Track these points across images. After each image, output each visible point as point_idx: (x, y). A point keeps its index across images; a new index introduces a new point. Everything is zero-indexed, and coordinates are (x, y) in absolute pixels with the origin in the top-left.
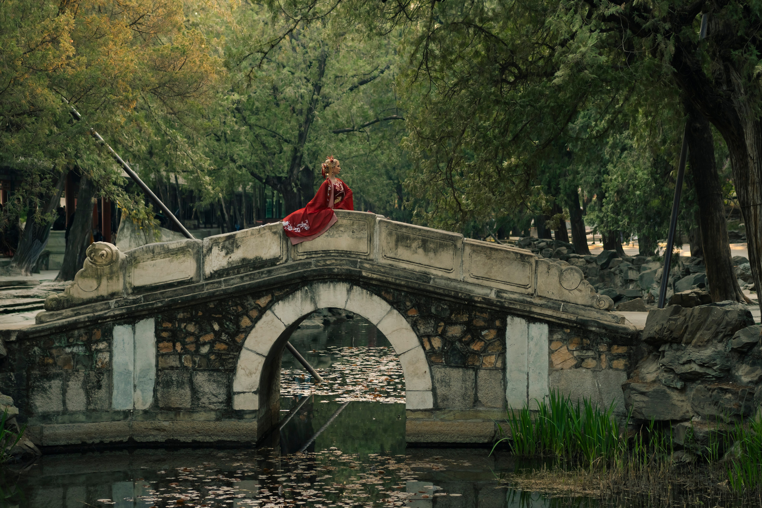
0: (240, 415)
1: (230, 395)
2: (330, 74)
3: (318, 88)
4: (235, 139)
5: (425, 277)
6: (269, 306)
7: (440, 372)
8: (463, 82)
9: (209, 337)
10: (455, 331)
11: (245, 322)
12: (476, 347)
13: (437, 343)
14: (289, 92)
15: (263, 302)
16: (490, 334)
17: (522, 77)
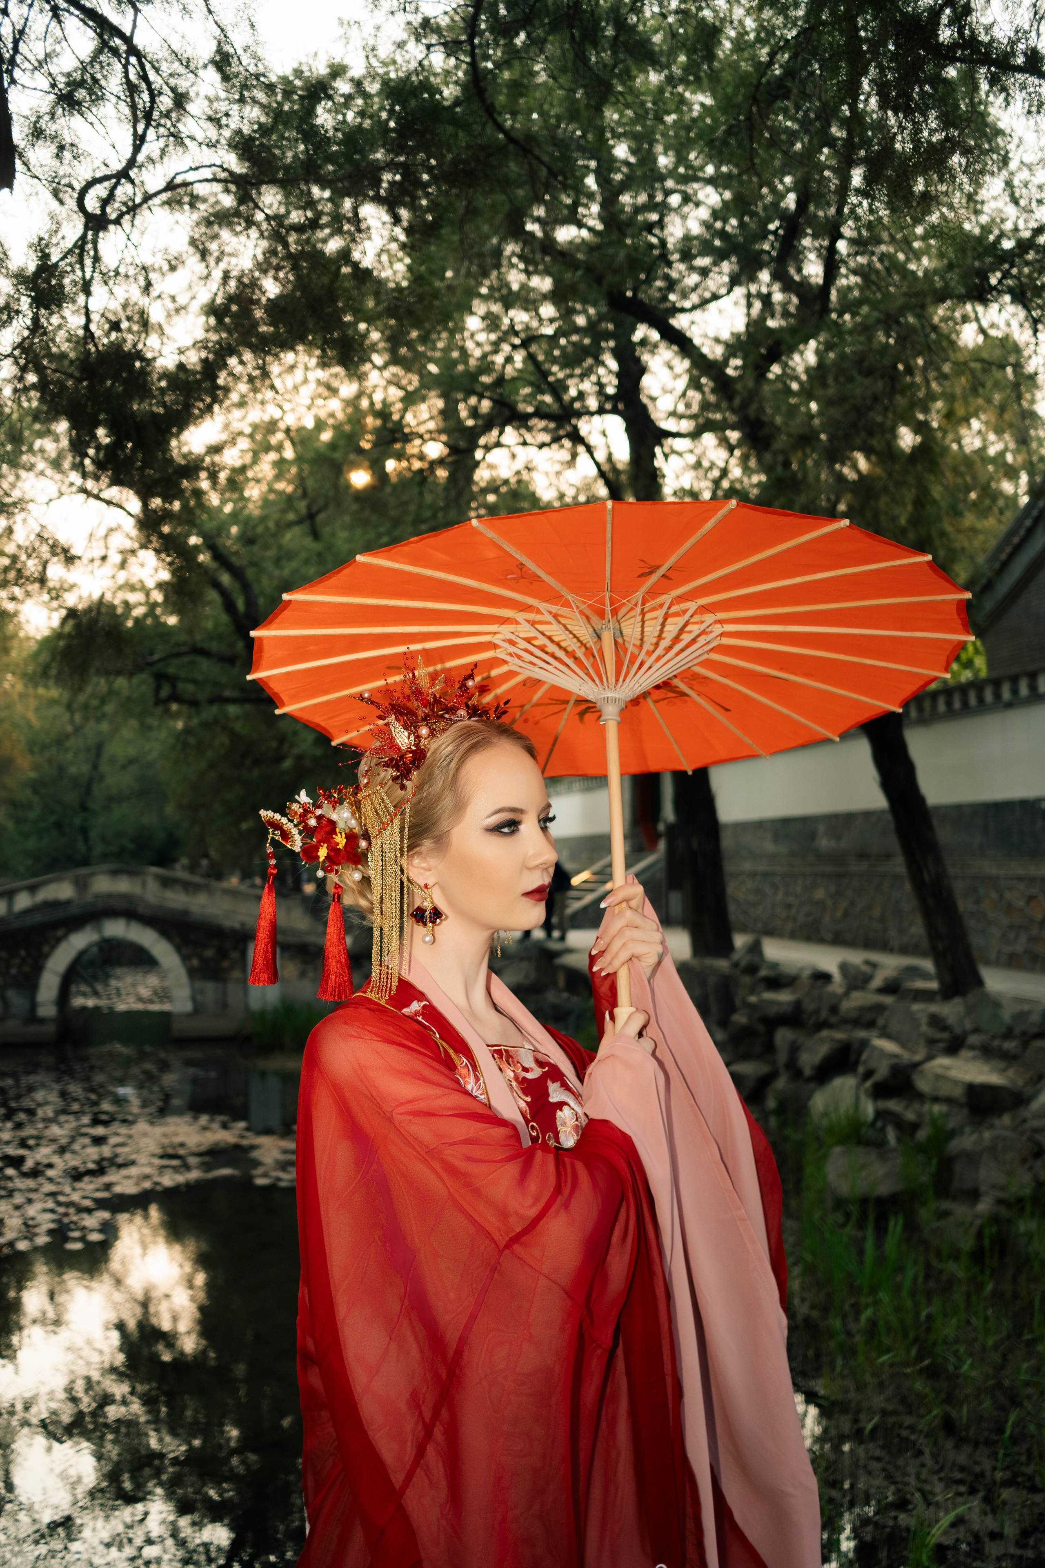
0: (42, 1021)
1: (34, 1005)
2: (105, 756)
3: (95, 767)
4: (29, 806)
5: (186, 913)
6: (65, 936)
7: (199, 984)
8: (212, 766)
9: (17, 961)
10: (209, 953)
11: (46, 949)
12: (225, 964)
13: (195, 962)
14: (73, 770)
15: (60, 933)
16: (235, 955)
17: (257, 762)
